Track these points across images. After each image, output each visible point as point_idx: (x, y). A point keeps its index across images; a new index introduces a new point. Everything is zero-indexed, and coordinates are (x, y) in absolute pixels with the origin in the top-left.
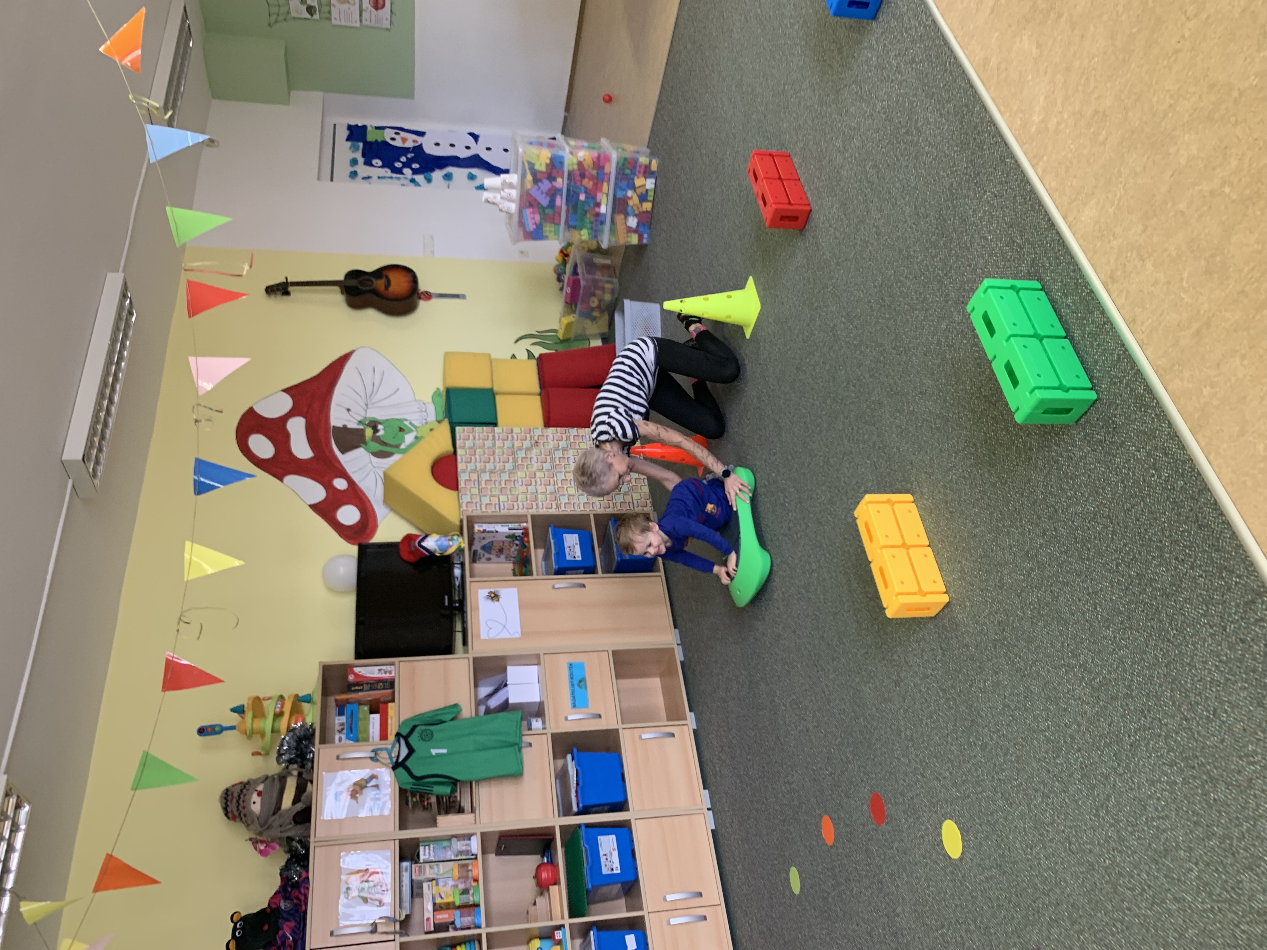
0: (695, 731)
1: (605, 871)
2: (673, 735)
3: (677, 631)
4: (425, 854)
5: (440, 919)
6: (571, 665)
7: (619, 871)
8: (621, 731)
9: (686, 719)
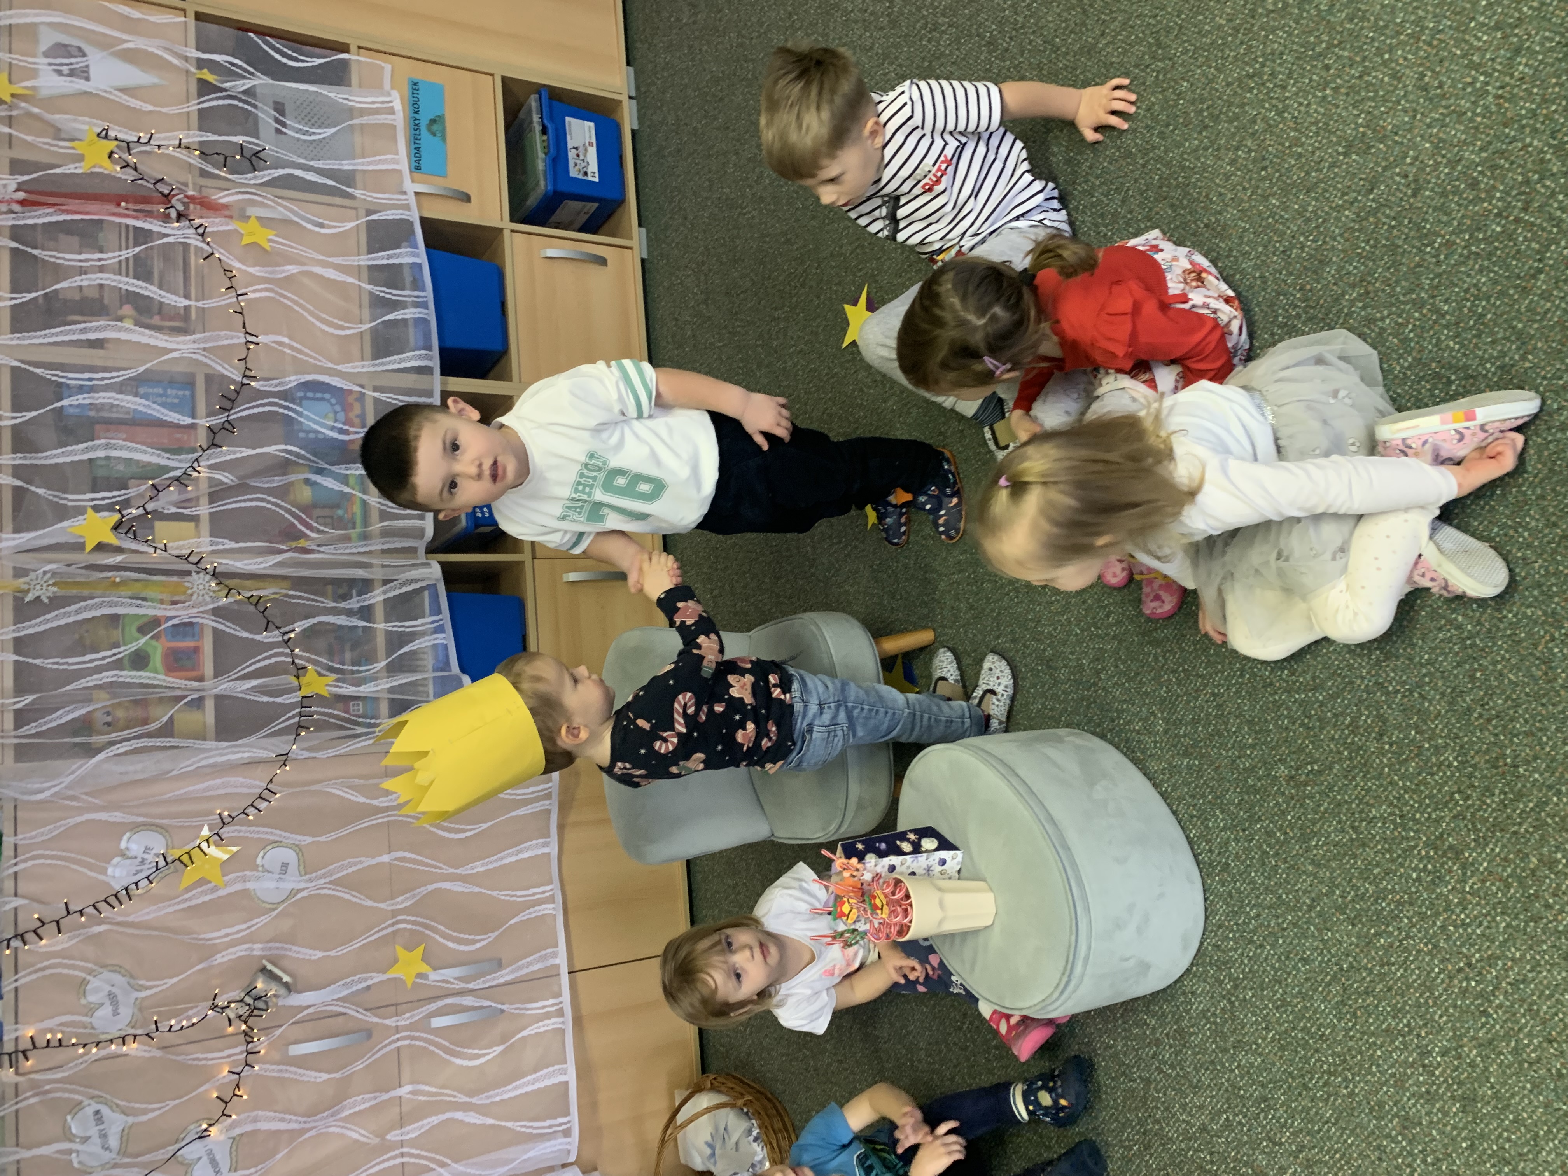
0: (643, 261)
2: (602, 261)
3: (631, 69)
6: (415, 84)
8: (507, 233)
9: (630, 238)
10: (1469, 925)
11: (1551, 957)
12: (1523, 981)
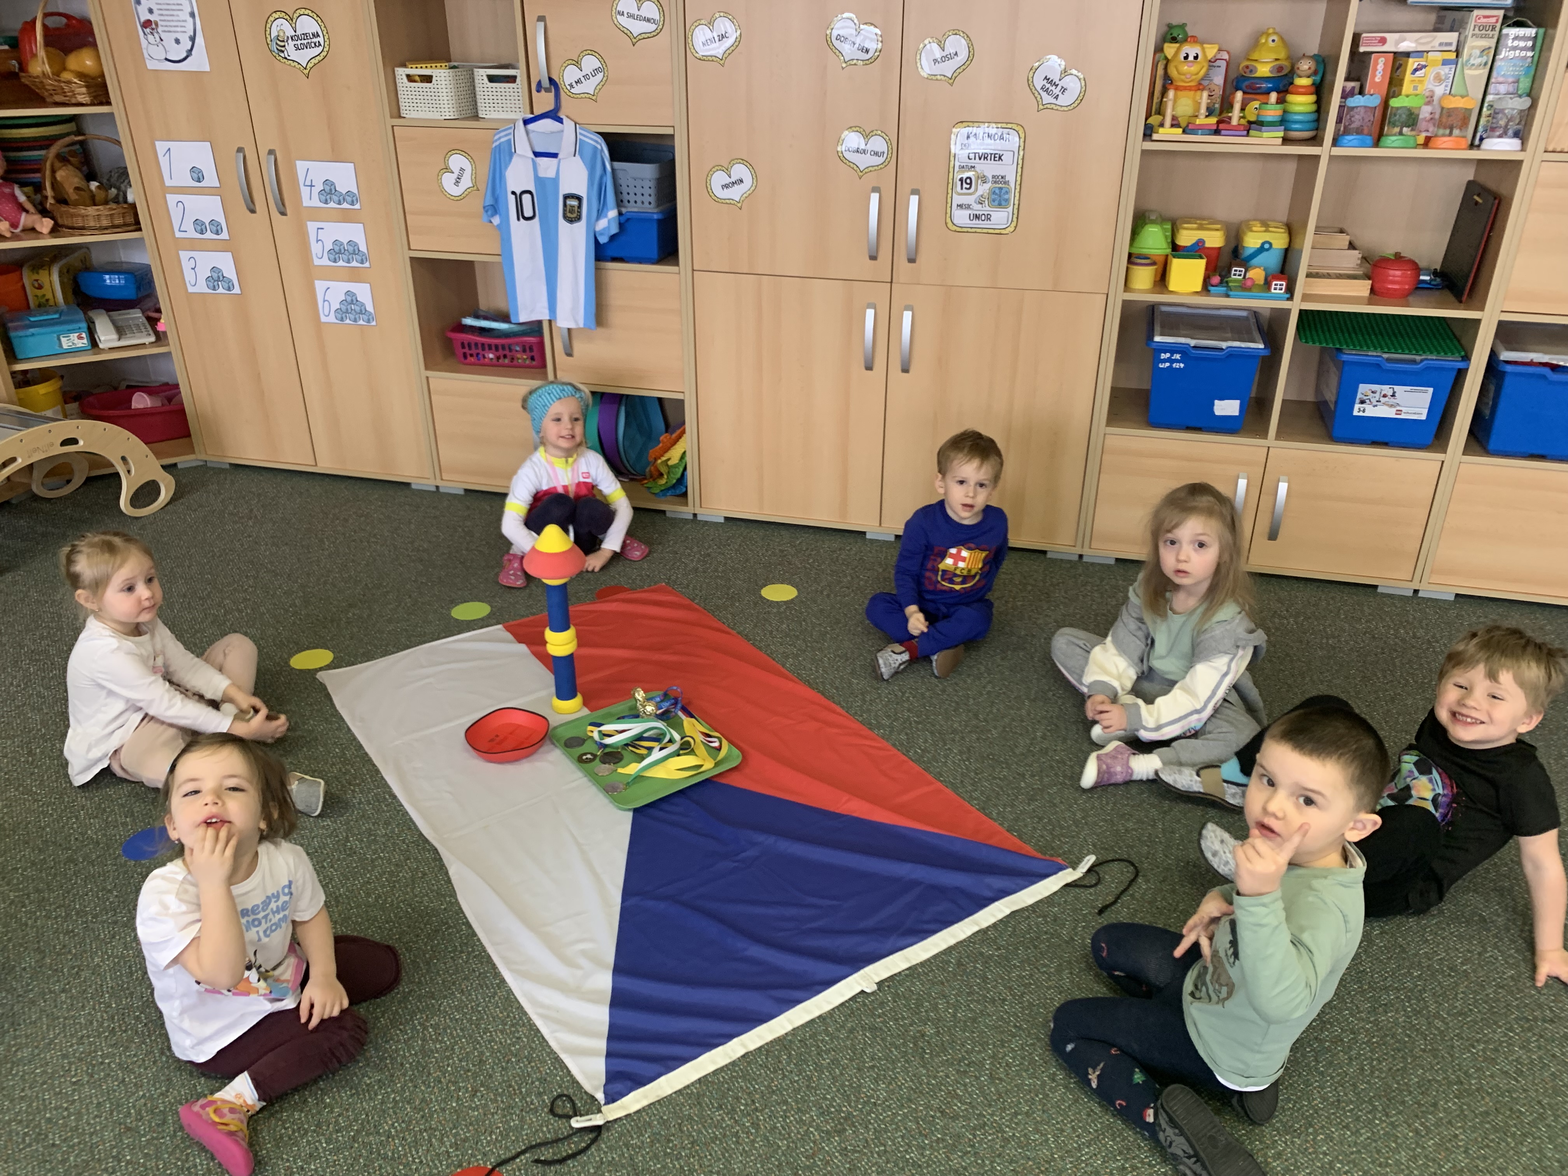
1: (1364, 389)
4: (1516, 38)
5: (1376, 64)
7: (1355, 413)
10: (784, 1120)
11: (750, 1167)
12: (737, 1142)
